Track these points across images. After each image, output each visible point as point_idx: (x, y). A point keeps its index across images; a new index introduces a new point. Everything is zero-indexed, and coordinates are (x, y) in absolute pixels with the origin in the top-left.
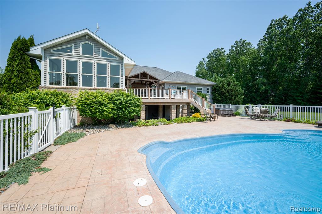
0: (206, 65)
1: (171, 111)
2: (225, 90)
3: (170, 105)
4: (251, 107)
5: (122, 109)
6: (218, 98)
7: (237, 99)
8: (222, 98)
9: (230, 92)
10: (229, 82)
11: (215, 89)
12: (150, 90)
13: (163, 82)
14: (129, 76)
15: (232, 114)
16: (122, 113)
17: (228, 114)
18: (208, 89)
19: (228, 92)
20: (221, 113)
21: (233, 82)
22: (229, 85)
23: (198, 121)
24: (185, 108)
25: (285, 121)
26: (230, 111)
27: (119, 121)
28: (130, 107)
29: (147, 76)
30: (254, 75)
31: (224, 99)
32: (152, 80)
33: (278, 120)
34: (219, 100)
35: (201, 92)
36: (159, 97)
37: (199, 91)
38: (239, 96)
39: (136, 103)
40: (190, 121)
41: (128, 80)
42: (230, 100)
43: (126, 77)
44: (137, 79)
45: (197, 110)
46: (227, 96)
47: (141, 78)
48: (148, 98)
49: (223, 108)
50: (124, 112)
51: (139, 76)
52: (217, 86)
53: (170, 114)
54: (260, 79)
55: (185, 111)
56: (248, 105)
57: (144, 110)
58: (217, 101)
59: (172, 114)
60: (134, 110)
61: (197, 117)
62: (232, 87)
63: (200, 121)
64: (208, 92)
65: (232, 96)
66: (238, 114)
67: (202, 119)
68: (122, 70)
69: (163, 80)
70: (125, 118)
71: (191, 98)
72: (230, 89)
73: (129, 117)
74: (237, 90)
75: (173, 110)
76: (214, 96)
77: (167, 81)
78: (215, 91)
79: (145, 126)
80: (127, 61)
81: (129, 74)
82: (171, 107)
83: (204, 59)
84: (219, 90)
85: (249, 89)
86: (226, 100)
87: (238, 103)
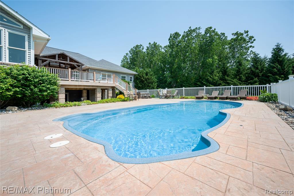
0: (129, 59)
1: (96, 94)
2: (144, 78)
3: (95, 89)
4: (162, 91)
5: (29, 86)
6: (139, 85)
7: (152, 86)
8: (142, 85)
9: (147, 80)
10: (147, 72)
11: (137, 78)
12: (71, 71)
13: (87, 67)
14: (41, 55)
15: (149, 97)
16: (29, 91)
17: (146, 97)
18: (131, 78)
19: (146, 80)
20: (141, 96)
21: (150, 72)
22: (147, 74)
23: (122, 101)
24: (111, 92)
25: (180, 98)
26: (148, 94)
27: (26, 103)
28: (41, 84)
29: (67, 59)
30: (164, 71)
31: (143, 86)
32: (73, 63)
33: (177, 98)
34: (139, 86)
35: (125, 79)
36: (82, 80)
37: (123, 79)
38: (154, 83)
39: (51, 81)
40: (114, 101)
41: (40, 59)
42: (147, 86)
43: (35, 55)
44: (53, 60)
45: (121, 93)
46: (145, 84)
47: (58, 60)
48: (68, 80)
49: (143, 92)
50: (31, 90)
51: (56, 57)
52: (138, 75)
53: (95, 97)
54: (167, 73)
55: (110, 95)
56: (160, 89)
57: (63, 94)
58: (138, 87)
59: (97, 97)
60: (48, 88)
61: (121, 98)
62: (149, 76)
63: (124, 101)
64: (131, 80)
65: (149, 84)
66: (153, 97)
67: (126, 99)
68: (29, 42)
69: (87, 66)
70: (34, 98)
71: (115, 83)
72: (148, 78)
73: (40, 97)
74: (152, 79)
75: (97, 94)
76: (135, 83)
77: (91, 66)
78: (137, 79)
79: (65, 107)
80: (36, 32)
81: (41, 52)
82: (96, 90)
83: (127, 54)
84: (139, 79)
85: (160, 80)
86: (145, 87)
87: (153, 88)
